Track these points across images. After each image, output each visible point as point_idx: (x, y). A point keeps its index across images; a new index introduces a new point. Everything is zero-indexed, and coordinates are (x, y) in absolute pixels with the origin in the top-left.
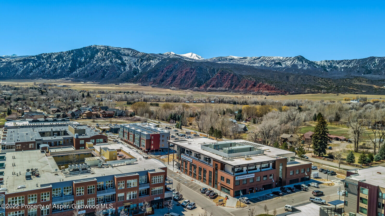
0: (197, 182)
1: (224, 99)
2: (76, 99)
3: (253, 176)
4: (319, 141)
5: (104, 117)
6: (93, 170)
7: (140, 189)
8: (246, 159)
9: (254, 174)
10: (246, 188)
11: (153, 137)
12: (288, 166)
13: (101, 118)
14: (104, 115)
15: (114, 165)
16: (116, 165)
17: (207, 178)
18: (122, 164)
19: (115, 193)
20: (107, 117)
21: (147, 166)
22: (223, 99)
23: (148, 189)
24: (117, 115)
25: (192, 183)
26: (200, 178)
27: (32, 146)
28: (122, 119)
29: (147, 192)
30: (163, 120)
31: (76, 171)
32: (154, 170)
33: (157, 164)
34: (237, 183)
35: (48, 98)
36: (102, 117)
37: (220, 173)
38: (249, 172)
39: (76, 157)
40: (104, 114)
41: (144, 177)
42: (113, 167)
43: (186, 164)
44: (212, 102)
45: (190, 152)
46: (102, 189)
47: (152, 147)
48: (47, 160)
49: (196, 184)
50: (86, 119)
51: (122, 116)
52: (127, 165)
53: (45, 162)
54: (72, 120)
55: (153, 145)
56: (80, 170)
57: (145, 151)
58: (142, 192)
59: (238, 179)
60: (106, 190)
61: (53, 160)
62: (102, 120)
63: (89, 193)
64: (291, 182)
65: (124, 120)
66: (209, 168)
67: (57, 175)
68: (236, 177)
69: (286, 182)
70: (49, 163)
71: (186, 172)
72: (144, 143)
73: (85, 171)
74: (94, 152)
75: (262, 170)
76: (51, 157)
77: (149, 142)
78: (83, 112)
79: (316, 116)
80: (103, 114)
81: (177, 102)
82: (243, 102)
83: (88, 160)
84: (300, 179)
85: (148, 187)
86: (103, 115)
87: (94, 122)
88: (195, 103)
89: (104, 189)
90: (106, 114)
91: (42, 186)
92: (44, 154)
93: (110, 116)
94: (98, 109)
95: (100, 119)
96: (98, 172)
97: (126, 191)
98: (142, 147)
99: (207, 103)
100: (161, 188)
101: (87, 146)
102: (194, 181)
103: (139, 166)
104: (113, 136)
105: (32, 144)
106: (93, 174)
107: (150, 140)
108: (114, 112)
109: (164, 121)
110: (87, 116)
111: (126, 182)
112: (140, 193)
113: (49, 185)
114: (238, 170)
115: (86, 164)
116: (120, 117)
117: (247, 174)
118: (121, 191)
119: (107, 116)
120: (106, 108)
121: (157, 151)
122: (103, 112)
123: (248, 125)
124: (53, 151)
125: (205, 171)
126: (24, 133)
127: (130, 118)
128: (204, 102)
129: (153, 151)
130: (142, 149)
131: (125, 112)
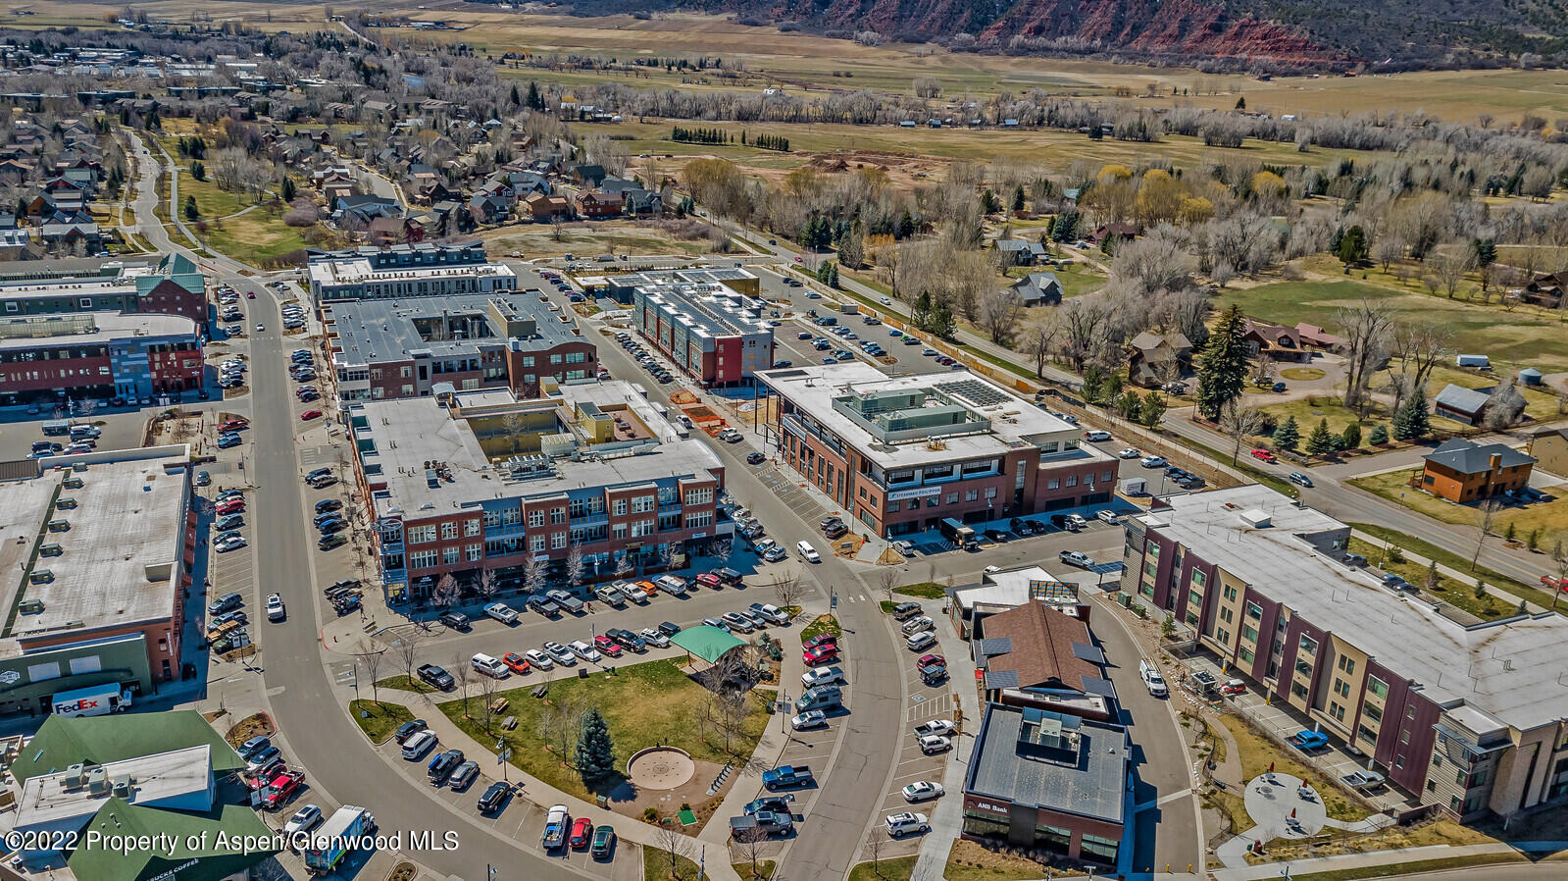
0: (814, 492)
1: (1061, 111)
2: (489, 113)
3: (937, 490)
4: (1216, 375)
5: (594, 216)
6: (563, 467)
7: (660, 515)
8: (930, 447)
9: (940, 487)
10: (918, 519)
11: (721, 348)
12: (1043, 466)
13: (580, 220)
14: (591, 210)
15: (606, 457)
16: (611, 456)
17: (834, 485)
18: (625, 454)
19: (606, 522)
20: (601, 215)
21: (681, 461)
22: (1057, 108)
23: (679, 516)
24: (635, 207)
25: (800, 492)
26: (819, 482)
27: (406, 372)
28: (648, 226)
29: (677, 522)
30: (787, 237)
31: (522, 474)
32: (692, 476)
33: (704, 455)
34: (892, 508)
35: (394, 106)
36: (585, 214)
37: (860, 480)
38: (926, 481)
39: (521, 421)
40: (591, 206)
41: (670, 490)
42: (603, 461)
43: (793, 442)
44: (1009, 122)
45: (802, 415)
46: (578, 514)
47: (721, 373)
48: (457, 431)
49: (808, 498)
50: (531, 222)
51: (651, 212)
52: (636, 455)
53: (453, 439)
54: (488, 229)
55: (721, 368)
56: (534, 469)
57: (698, 383)
58: (666, 521)
59: (896, 498)
60: (588, 518)
61: (470, 431)
62: (585, 232)
63: (553, 521)
64: (1051, 506)
65: (658, 231)
66: (840, 464)
67: (486, 477)
68: (890, 494)
69: (1036, 505)
70: (462, 441)
71: (791, 460)
72: (697, 359)
73: (544, 472)
74: (559, 407)
75: (965, 476)
76: (464, 422)
77: (710, 358)
78: (519, 192)
79: (1341, 237)
80: (587, 203)
81: (868, 122)
82: (1130, 129)
83: (548, 442)
84: (1078, 500)
85: (679, 512)
86: (588, 208)
87: (557, 238)
88: (938, 126)
89: (585, 515)
90: (596, 206)
91: (464, 506)
92: (446, 412)
93: (611, 212)
94: (571, 174)
95: (577, 223)
96: (573, 477)
97: (630, 518)
98: (692, 371)
99: (989, 125)
100: (709, 514)
101: (543, 388)
102: (805, 489)
103: (662, 461)
104: (617, 313)
105: (409, 368)
106: (560, 478)
107: (715, 355)
108: (624, 195)
109: (789, 242)
110: (535, 215)
111: (630, 501)
112: (662, 523)
113: (476, 504)
114: (901, 477)
115: (544, 456)
116: (646, 215)
117: (923, 485)
118: (620, 520)
119: (599, 210)
120: (596, 174)
121: (732, 384)
122: (586, 199)
123: (1085, 264)
124: (465, 401)
125: (831, 469)
126: (375, 321)
127: (675, 222)
128: (975, 125)
129: (721, 386)
130: (692, 376)
131: (659, 198)
